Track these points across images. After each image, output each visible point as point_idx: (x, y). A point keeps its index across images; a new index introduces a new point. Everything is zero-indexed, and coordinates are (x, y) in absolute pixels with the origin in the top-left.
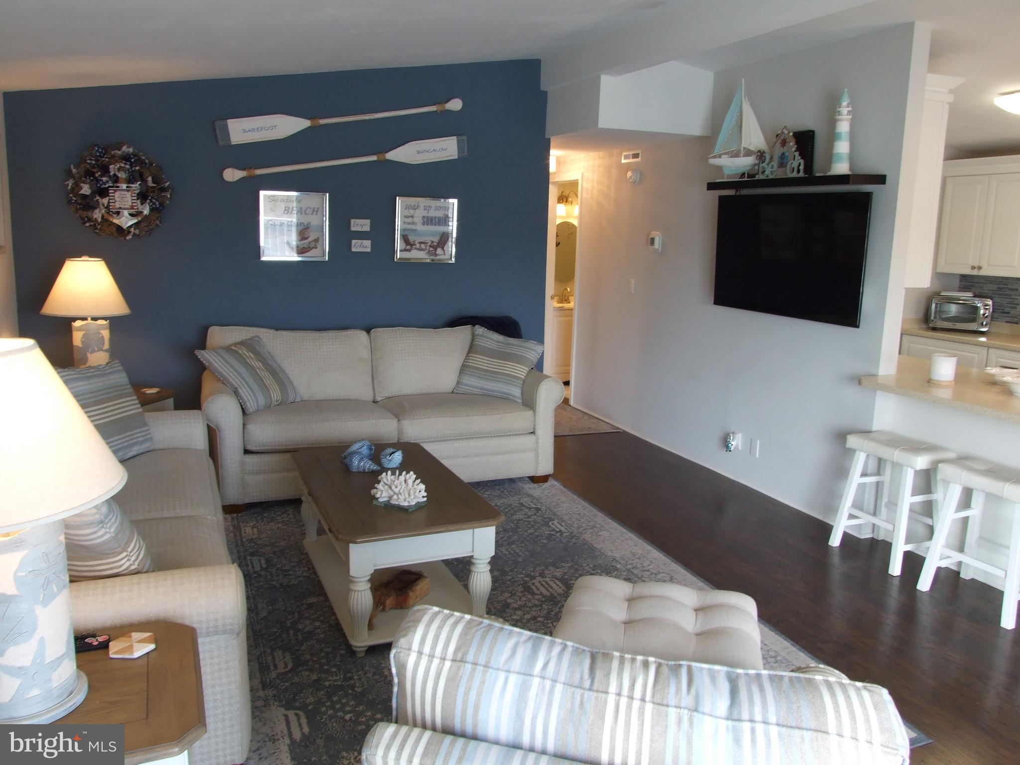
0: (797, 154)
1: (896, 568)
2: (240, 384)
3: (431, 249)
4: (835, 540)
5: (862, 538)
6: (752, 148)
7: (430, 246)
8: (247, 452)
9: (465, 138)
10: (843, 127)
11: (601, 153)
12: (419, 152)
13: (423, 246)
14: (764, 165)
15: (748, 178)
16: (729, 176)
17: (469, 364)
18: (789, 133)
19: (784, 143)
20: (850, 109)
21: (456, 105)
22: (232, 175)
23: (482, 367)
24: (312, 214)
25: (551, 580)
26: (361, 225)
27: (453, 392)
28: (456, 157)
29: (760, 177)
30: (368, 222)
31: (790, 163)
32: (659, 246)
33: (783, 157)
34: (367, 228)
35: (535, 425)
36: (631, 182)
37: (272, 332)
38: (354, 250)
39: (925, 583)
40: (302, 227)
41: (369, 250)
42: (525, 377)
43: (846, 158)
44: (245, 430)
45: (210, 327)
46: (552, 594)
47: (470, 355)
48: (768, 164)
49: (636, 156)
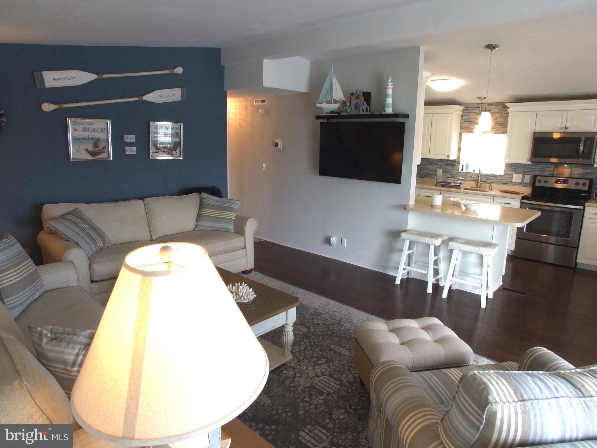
0: (365, 103)
1: (430, 290)
2: (79, 239)
3: (170, 151)
4: (398, 282)
5: (405, 278)
6: (338, 99)
7: (169, 150)
8: (92, 281)
9: (185, 89)
10: (390, 91)
11: (240, 99)
12: (160, 96)
13: (165, 150)
14: (347, 108)
15: (335, 114)
16: (326, 113)
17: (202, 214)
18: (360, 93)
19: (357, 98)
20: (392, 83)
21: (179, 70)
22: (47, 107)
23: (211, 215)
24: (101, 132)
25: (297, 326)
26: (130, 138)
27: (194, 230)
28: (181, 100)
29: (344, 113)
30: (134, 136)
31: (361, 107)
32: (281, 147)
33: (357, 104)
34: (134, 140)
35: (245, 244)
36: (262, 115)
37: (86, 205)
38: (127, 153)
39: (445, 295)
40: (95, 140)
41: (135, 153)
42: (235, 218)
43: (391, 105)
44: (91, 268)
45: (44, 205)
46: (304, 334)
47: (201, 209)
48: (349, 108)
49: (263, 101)
